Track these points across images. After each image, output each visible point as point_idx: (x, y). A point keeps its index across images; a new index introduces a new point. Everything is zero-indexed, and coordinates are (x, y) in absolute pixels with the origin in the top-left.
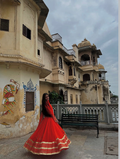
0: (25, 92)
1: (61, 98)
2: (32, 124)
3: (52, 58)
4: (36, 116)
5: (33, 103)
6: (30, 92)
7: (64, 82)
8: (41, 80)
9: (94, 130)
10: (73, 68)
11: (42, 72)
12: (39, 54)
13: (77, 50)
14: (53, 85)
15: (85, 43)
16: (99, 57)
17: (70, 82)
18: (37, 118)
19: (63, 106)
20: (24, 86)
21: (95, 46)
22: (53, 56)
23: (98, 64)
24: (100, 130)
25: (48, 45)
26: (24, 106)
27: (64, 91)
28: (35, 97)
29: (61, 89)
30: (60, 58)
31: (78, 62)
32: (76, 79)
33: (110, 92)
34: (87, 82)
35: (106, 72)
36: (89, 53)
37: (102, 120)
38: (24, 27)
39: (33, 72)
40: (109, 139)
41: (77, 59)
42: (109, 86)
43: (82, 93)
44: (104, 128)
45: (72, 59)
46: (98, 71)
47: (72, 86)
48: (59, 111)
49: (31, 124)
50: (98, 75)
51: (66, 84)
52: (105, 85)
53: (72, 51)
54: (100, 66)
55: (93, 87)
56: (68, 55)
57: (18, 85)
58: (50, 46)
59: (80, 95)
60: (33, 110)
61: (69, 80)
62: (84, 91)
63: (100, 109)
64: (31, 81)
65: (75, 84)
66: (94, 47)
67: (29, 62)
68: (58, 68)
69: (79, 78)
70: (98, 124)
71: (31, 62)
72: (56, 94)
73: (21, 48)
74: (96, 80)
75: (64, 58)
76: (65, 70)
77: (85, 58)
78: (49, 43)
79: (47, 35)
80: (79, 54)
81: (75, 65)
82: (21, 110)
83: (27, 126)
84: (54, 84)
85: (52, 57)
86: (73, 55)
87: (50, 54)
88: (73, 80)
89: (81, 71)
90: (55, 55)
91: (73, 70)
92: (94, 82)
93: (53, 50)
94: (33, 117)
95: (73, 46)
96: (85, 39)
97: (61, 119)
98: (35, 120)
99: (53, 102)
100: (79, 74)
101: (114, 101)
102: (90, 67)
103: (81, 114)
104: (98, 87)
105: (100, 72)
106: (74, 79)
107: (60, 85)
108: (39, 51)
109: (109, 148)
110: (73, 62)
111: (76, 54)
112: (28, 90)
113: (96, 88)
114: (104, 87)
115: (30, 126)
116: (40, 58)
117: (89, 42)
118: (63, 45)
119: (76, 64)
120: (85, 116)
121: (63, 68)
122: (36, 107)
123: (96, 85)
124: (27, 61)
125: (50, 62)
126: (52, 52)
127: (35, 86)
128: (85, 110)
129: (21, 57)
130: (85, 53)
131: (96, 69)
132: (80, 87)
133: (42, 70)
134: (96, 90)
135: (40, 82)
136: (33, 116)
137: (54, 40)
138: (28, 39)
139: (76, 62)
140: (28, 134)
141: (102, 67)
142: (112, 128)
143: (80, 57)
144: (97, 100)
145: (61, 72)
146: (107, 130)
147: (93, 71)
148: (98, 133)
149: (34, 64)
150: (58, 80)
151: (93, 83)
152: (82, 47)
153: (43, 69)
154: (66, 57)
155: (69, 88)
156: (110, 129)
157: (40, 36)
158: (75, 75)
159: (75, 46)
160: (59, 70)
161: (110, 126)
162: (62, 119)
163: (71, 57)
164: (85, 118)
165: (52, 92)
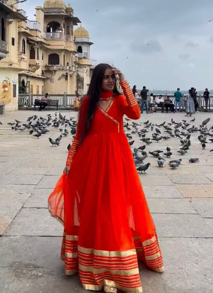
10: (36, 48)
15: (55, 3)
17: (30, 68)
21: (71, 8)
32: (40, 64)
34: (55, 67)
36: (60, 19)
43: (46, 83)
52: (80, 73)
55: (63, 75)
59: (43, 85)
61: (30, 65)
62: (49, 81)
65: (37, 71)
66: (70, 10)
69: (43, 60)
86: (37, 30)
89: (46, 50)
91: (36, 51)
92: (65, 68)
95: (38, 9)
100: (43, 54)
102: (61, 44)
104: (70, 75)
106: (37, 64)
113: (66, 77)
114: (78, 76)
123: (68, 72)
130: (54, 20)
131: (70, 46)
132: (43, 73)
134: (66, 79)
147: (65, 51)
151: (63, 69)
152: (50, 8)
159: (40, 10)
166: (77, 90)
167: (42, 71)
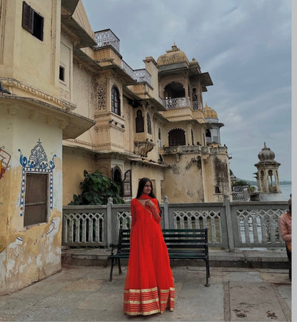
1: (116, 188)
2: (41, 259)
3: (95, 89)
4: (51, 237)
5: (45, 205)
6: (37, 174)
7: (122, 148)
8: (66, 143)
9: (197, 268)
10: (145, 114)
11: (69, 124)
12: (62, 77)
13: (155, 72)
14: (95, 157)
15: (174, 56)
16: (206, 90)
17: (137, 149)
18: (55, 243)
19: (121, 210)
20: (23, 160)
21: (197, 64)
22: (97, 84)
23: (204, 107)
24: (212, 266)
25: (86, 55)
26: (22, 212)
27: (123, 170)
28: (51, 188)
29: (117, 167)
30: (115, 89)
31: (158, 99)
32: (153, 142)
33: (231, 173)
34: (179, 149)
35: (221, 125)
36: (183, 78)
37: (215, 241)
38: (27, 10)
39: (47, 123)
40: (235, 289)
41: (155, 93)
42: (230, 158)
43: (167, 175)
44: (220, 262)
45: (143, 92)
46: (203, 122)
47: (143, 159)
48: (112, 222)
49: (39, 258)
50: (204, 132)
51: (128, 153)
52: (220, 157)
53: (142, 74)
54: (208, 111)
55: (193, 161)
56: (134, 83)
57: (5, 155)
58: (91, 59)
59: (162, 179)
60: (45, 220)
61: (136, 144)
62: (171, 171)
63: (212, 215)
64: (41, 147)
65: (149, 154)
66: (195, 66)
67: (38, 96)
68: (108, 114)
69: (160, 138)
70: (206, 252)
71: (41, 97)
72: (104, 178)
73: (17, 61)
74: (198, 143)
75: (125, 90)
76: (126, 118)
77: (173, 92)
78: (87, 51)
79: (85, 32)
80: (159, 81)
81: (150, 106)
82: (13, 221)
83: (26, 265)
84: (99, 154)
85: (95, 85)
86: (145, 83)
87: (90, 79)
88: (146, 142)
89: (164, 122)
90: (101, 81)
91: (146, 119)
92: (195, 149)
93: (98, 70)
94: (45, 241)
95: (147, 61)
96: (175, 46)
97: (117, 243)
98: (48, 246)
99: (95, 198)
100: (159, 130)
101: (240, 195)
102: (186, 114)
103: (167, 228)
104: (204, 160)
105: (207, 124)
106: (149, 140)
107: (113, 156)
108: (62, 70)
109: (237, 311)
110: (145, 100)
111: (154, 81)
112: (33, 170)
113: (198, 163)
114: (217, 161)
115: (35, 263)
116: (65, 88)
117: (184, 53)
118: (121, 58)
119: (153, 105)
120: (177, 233)
121: (122, 115)
122: (51, 213)
123: (200, 155)
124: (32, 94)
125: (90, 96)
126: (94, 73)
127: (50, 158)
128: (175, 218)
129: (16, 83)
130: (172, 80)
131: (200, 117)
132: (161, 159)
133: (70, 118)
134: (200, 167)
136: (44, 238)
137: (100, 45)
138: (35, 38)
139: (153, 100)
140: (31, 287)
141: (212, 114)
142: (239, 261)
143: (162, 89)
144: (201, 193)
145: (116, 123)
146: (229, 267)
147: (193, 123)
148: (208, 275)
149: (49, 103)
150: (109, 144)
151: (192, 151)
152: (166, 65)
153: (75, 115)
154: (129, 87)
155: (135, 162)
156: (235, 263)
157: (66, 32)
158: (150, 132)
159: (151, 62)
160: (112, 117)
161: (235, 255)
162: (120, 243)
163: (141, 87)
164: (177, 238)
165: (93, 175)
166: (218, 184)
167: (160, 155)
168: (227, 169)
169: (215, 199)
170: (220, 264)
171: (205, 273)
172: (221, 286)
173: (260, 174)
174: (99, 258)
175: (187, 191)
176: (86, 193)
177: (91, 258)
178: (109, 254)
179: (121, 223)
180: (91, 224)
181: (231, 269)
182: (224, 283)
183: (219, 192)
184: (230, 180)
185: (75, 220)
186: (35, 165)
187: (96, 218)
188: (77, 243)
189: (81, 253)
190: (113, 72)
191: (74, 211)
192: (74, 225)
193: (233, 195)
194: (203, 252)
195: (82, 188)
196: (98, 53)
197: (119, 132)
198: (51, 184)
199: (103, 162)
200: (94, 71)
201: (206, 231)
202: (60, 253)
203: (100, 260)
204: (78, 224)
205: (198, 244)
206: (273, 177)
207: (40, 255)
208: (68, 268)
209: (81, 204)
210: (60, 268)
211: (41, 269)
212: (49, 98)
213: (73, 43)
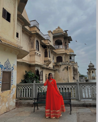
0: (2, 72)
1: (37, 77)
2: (8, 104)
3: (30, 41)
4: (12, 95)
5: (10, 83)
6: (7, 72)
7: (39, 63)
8: (19, 60)
9: (67, 107)
10: (48, 51)
11: (20, 53)
12: (17, 36)
13: (52, 36)
14: (30, 66)
15: (58, 31)
16: (70, 43)
17: (45, 63)
18: (13, 98)
19: (39, 85)
20: (1, 66)
22: (30, 40)
23: (69, 48)
24: (72, 106)
25: (27, 29)
26: (0, 86)
27: (40, 71)
28: (12, 77)
29: (38, 69)
30: (37, 41)
31: (53, 45)
32: (51, 61)
33: (79, 72)
34: (60, 63)
35: (75, 55)
36: (61, 38)
37: (73, 97)
38: (4, 11)
39: (11, 53)
40: (81, 115)
41: (52, 43)
42: (78, 67)
43: (56, 73)
44: (75, 105)
45: (47, 43)
47: (47, 67)
48: (35, 90)
49: (7, 103)
50: (69, 57)
51: (42, 65)
52: (75, 66)
53: (47, 36)
54: (70, 50)
55: (65, 68)
56: (44, 39)
58: (28, 31)
59: (54, 74)
60: (10, 89)
61: (45, 61)
62: (57, 71)
63: (72, 87)
64: (9, 61)
65: (49, 65)
66: (66, 34)
68: (35, 50)
69: (53, 59)
70: (70, 101)
71: (9, 43)
72: (33, 73)
74: (67, 61)
75: (41, 42)
76: (41, 52)
77: (58, 43)
78: (27, 27)
79: (26, 20)
80: (53, 39)
81: (50, 48)
83: (2, 106)
84: (31, 65)
86: (48, 40)
87: (28, 38)
89: (55, 54)
90: (32, 38)
92: (66, 63)
93: (31, 34)
94: (9, 97)
95: (49, 32)
96: (59, 27)
97: (36, 98)
98: (10, 99)
99: (29, 81)
100: (53, 56)
101: (82, 80)
102: (62, 51)
104: (69, 67)
105: (70, 55)
106: (49, 60)
107: (36, 66)
108: (17, 34)
110: (48, 46)
111: (51, 39)
112: (5, 70)
113: (67, 68)
114: (74, 68)
115: (6, 105)
116: (18, 40)
117: (62, 29)
118: (40, 30)
121: (40, 51)
122: (12, 86)
123: (68, 65)
124: (6, 42)
125: (28, 44)
126: (29, 35)
127: (12, 66)
128: (59, 88)
130: (58, 39)
131: (67, 52)
132: (54, 67)
133: (20, 51)
134: (67, 70)
135: (18, 62)
136: (9, 96)
137: (32, 25)
138: (7, 21)
139: (51, 46)
140: (4, 114)
141: (72, 51)
142: (82, 105)
143: (54, 42)
144: (68, 79)
145: (37, 54)
146: (78, 107)
147: (65, 54)
148: (71, 110)
149: (12, 45)
150: (35, 61)
151: (65, 64)
152: (56, 34)
154: (42, 41)
155: (44, 68)
156: (81, 105)
157: (19, 21)
158: (50, 57)
159: (50, 32)
160: (36, 52)
161: (81, 102)
162: (38, 98)
163: (47, 41)
165: (29, 72)
166: (74, 76)
167: (53, 66)
168: (77, 71)
169: (73, 81)
170: (75, 106)
171: (70, 109)
172: (76, 114)
173: (89, 73)
174: (30, 103)
175: (63, 78)
176: (26, 79)
177: (27, 103)
178: (34, 102)
179: (39, 90)
180: (27, 90)
181: (79, 108)
182: (77, 113)
183: (75, 79)
184: (78, 75)
185: (21, 89)
186: (6, 68)
187: (29, 88)
188: (22, 98)
189: (23, 102)
190: (36, 35)
191: (21, 86)
192: (21, 91)
193: (79, 80)
194: (69, 101)
195: (24, 77)
196: (31, 29)
197: (39, 57)
198: (12, 75)
199: (32, 68)
200: (30, 35)
201: (70, 93)
202: (15, 101)
203: (30, 104)
204: (22, 91)
205: (67, 98)
206: (94, 73)
207: (7, 102)
208: (18, 107)
209: (24, 83)
210: (15, 107)
211: (8, 107)
212: (12, 43)
213: (22, 24)
